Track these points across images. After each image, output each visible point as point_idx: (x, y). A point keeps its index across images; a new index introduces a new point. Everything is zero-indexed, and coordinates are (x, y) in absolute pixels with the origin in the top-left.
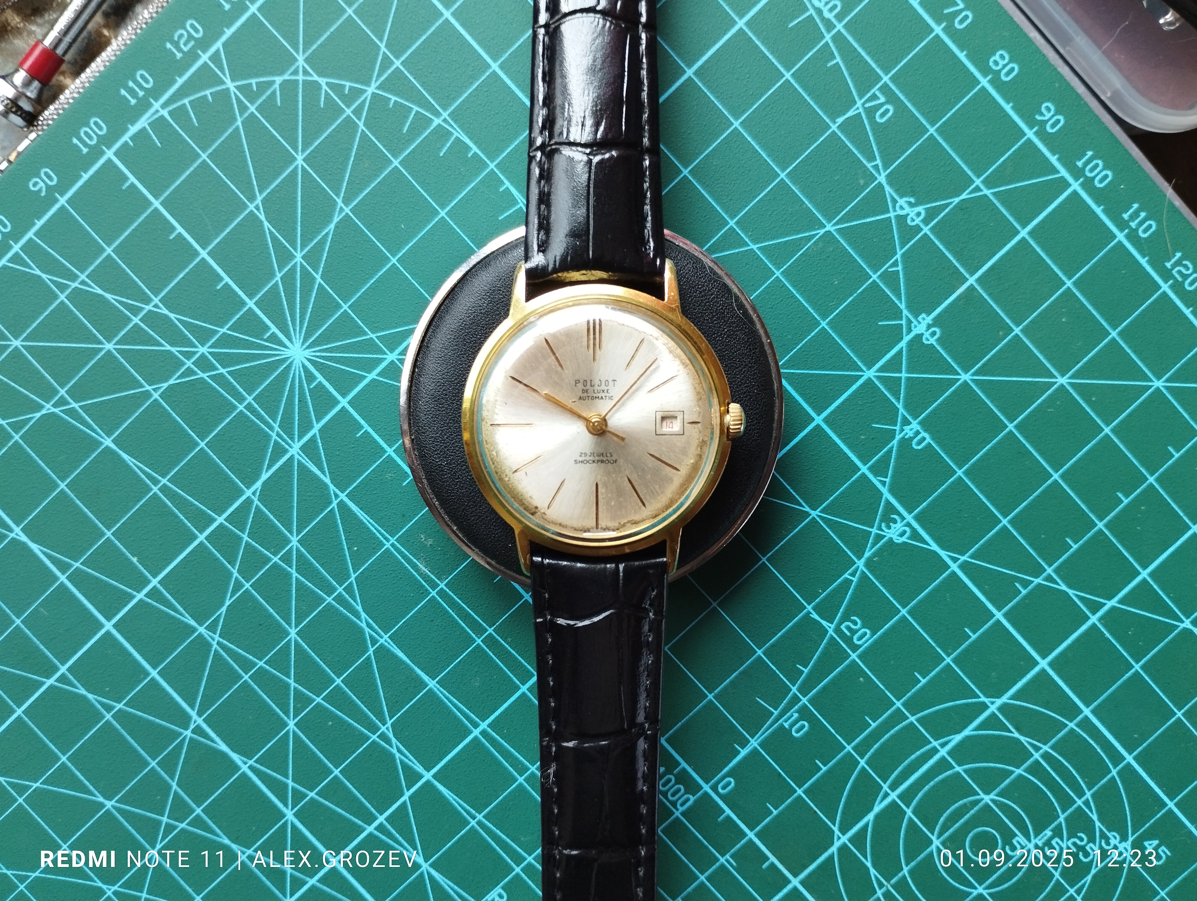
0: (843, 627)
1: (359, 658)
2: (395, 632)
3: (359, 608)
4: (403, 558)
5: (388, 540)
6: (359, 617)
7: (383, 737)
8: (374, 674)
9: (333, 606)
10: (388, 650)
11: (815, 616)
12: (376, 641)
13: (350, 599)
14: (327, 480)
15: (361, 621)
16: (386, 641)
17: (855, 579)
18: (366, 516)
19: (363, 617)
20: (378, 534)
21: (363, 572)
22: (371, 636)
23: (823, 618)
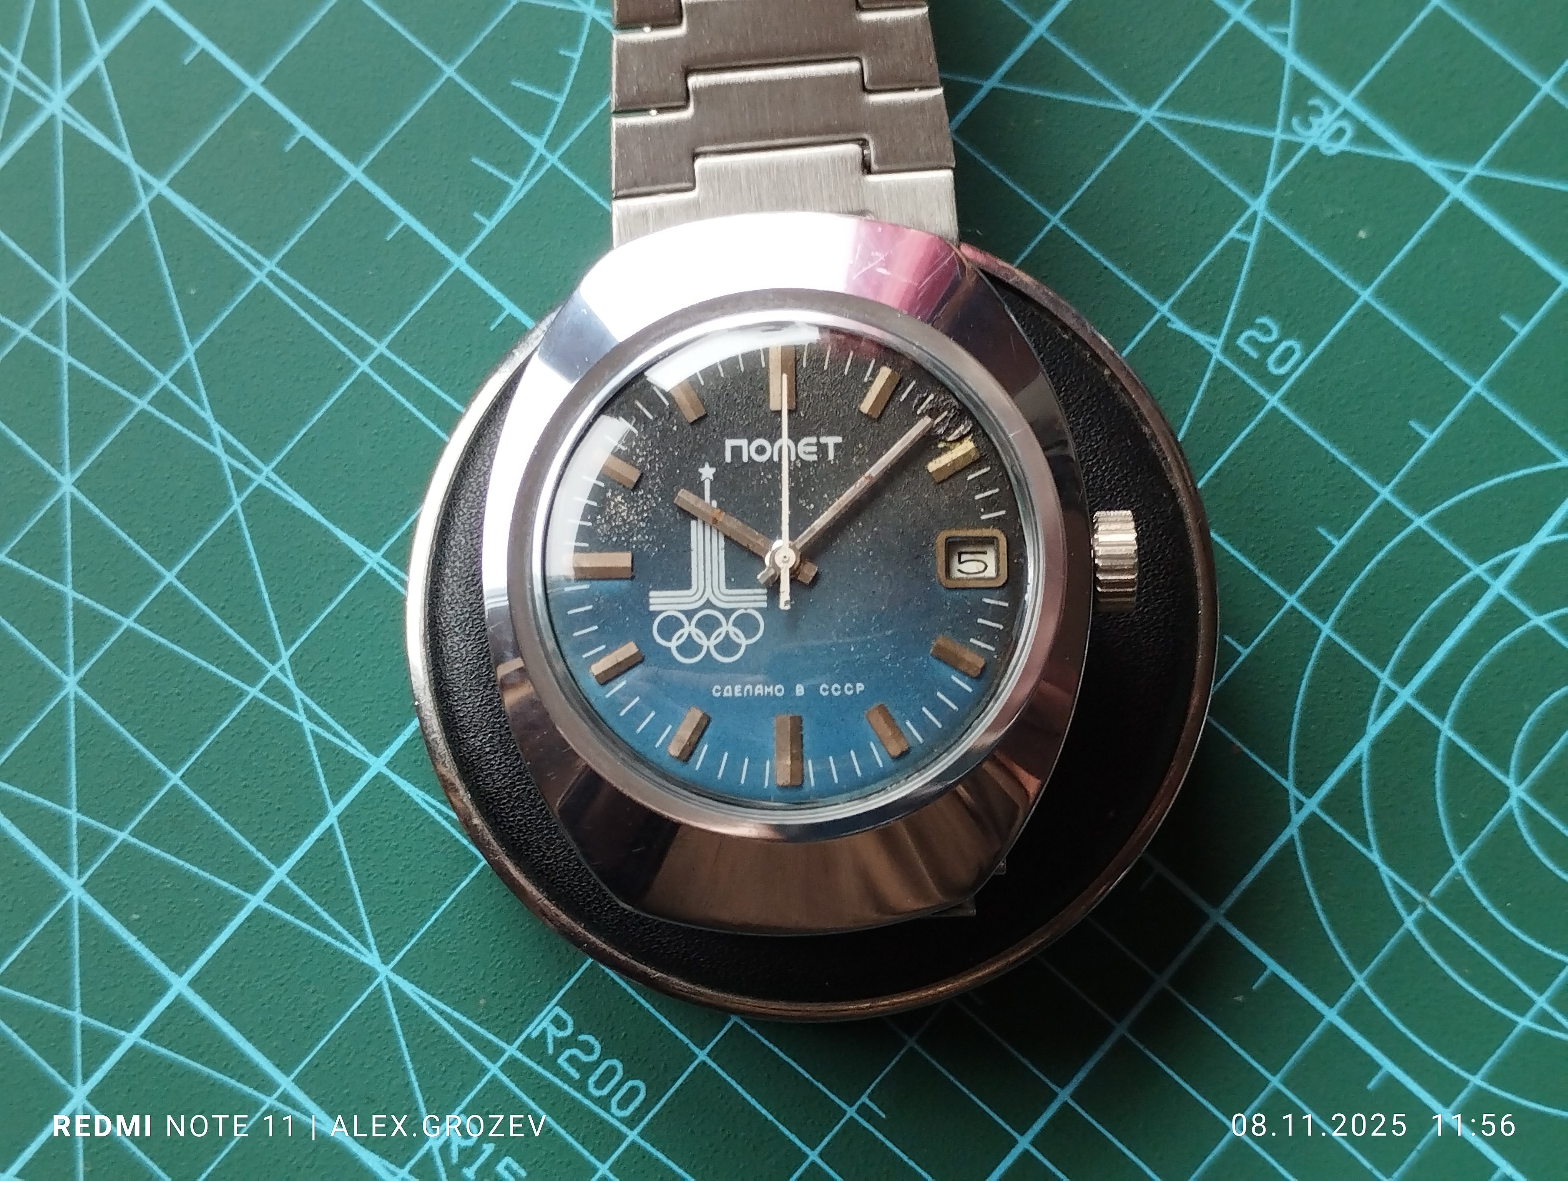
0: (1241, 341)
1: (212, 521)
2: (288, 457)
3: (207, 415)
4: (294, 299)
5: (257, 264)
6: (208, 436)
7: (275, 689)
8: (246, 552)
9: (152, 416)
10: (275, 498)
11: (1179, 325)
12: (249, 481)
13: (187, 399)
14: (126, 157)
15: (213, 442)
16: (268, 479)
17: (1252, 239)
18: (211, 222)
19: (215, 433)
20: (238, 256)
21: (209, 340)
22: (235, 471)
23: (1198, 327)
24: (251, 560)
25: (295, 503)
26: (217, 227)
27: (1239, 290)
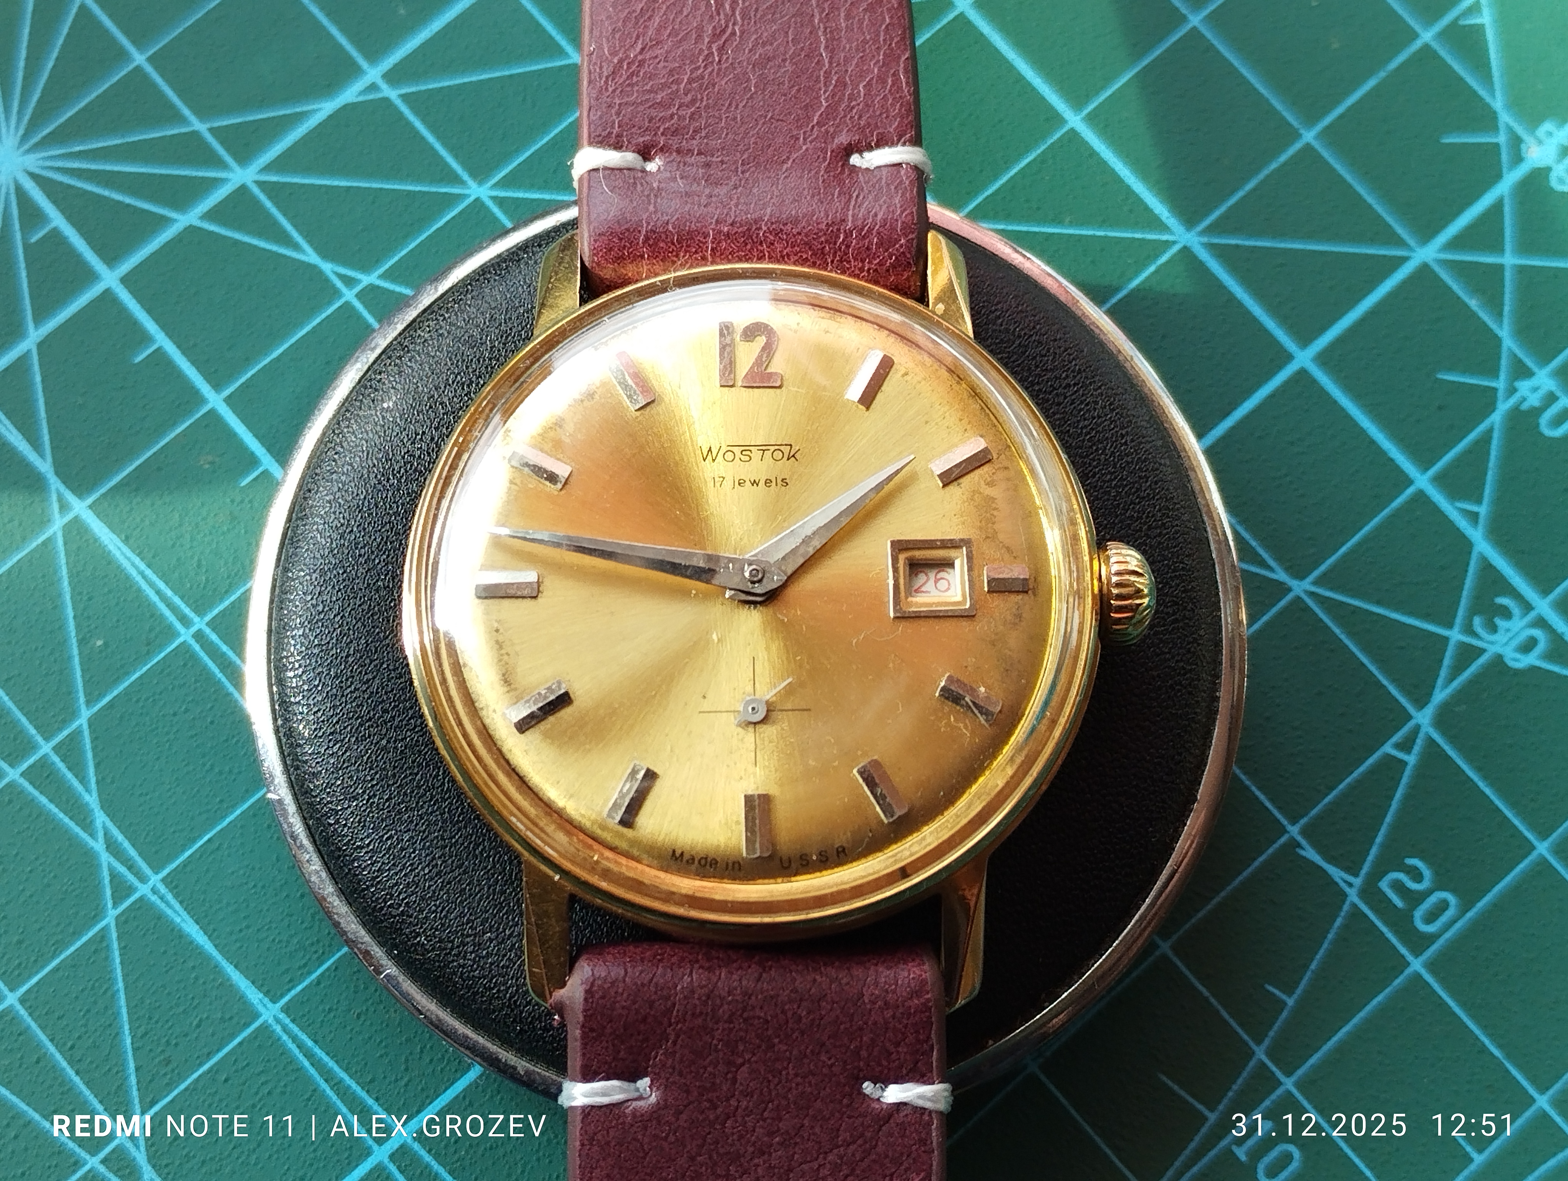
0: (1384, 885)
1: (76, 934)
2: (183, 867)
3: (92, 800)
5: (185, 621)
7: (121, 1161)
8: (112, 981)
9: (23, 791)
10: (160, 917)
11: (1310, 853)
12: (130, 890)
13: (69, 776)
14: (44, 466)
15: (93, 835)
16: (154, 891)
17: (1411, 759)
18: (137, 560)
19: (98, 823)
20: (162, 606)
21: (111, 705)
22: (114, 876)
23: (1331, 860)
24: (118, 990)
25: (183, 925)
26: (142, 566)
27: (1388, 819)
